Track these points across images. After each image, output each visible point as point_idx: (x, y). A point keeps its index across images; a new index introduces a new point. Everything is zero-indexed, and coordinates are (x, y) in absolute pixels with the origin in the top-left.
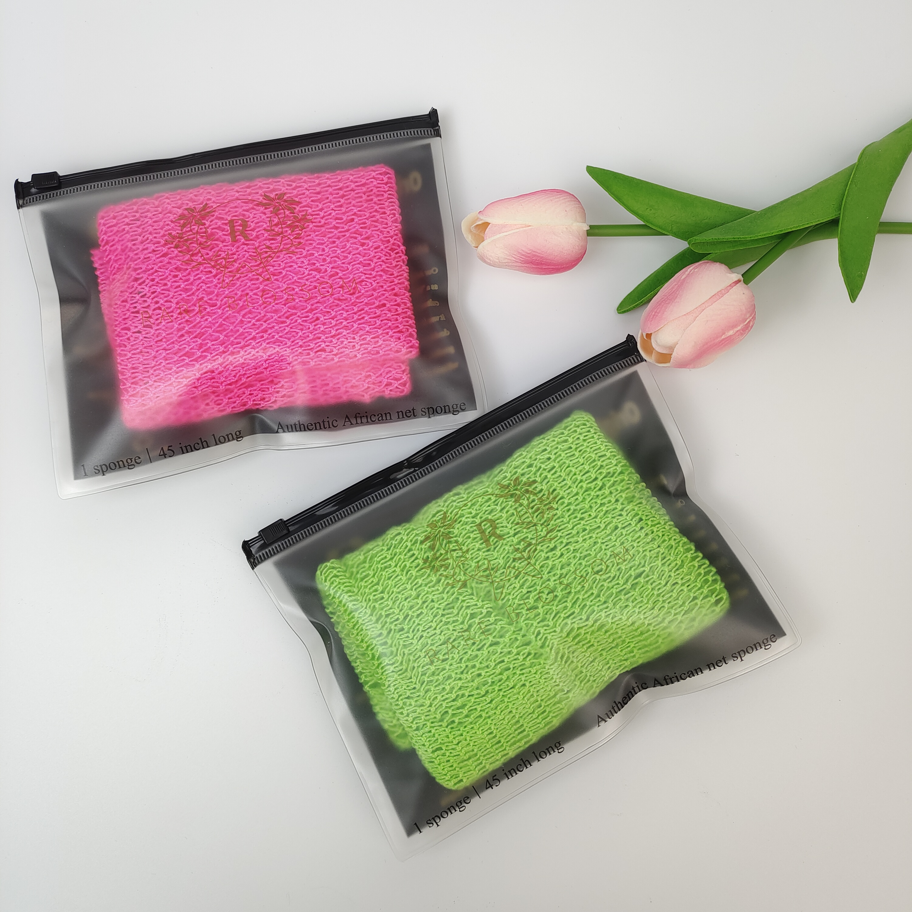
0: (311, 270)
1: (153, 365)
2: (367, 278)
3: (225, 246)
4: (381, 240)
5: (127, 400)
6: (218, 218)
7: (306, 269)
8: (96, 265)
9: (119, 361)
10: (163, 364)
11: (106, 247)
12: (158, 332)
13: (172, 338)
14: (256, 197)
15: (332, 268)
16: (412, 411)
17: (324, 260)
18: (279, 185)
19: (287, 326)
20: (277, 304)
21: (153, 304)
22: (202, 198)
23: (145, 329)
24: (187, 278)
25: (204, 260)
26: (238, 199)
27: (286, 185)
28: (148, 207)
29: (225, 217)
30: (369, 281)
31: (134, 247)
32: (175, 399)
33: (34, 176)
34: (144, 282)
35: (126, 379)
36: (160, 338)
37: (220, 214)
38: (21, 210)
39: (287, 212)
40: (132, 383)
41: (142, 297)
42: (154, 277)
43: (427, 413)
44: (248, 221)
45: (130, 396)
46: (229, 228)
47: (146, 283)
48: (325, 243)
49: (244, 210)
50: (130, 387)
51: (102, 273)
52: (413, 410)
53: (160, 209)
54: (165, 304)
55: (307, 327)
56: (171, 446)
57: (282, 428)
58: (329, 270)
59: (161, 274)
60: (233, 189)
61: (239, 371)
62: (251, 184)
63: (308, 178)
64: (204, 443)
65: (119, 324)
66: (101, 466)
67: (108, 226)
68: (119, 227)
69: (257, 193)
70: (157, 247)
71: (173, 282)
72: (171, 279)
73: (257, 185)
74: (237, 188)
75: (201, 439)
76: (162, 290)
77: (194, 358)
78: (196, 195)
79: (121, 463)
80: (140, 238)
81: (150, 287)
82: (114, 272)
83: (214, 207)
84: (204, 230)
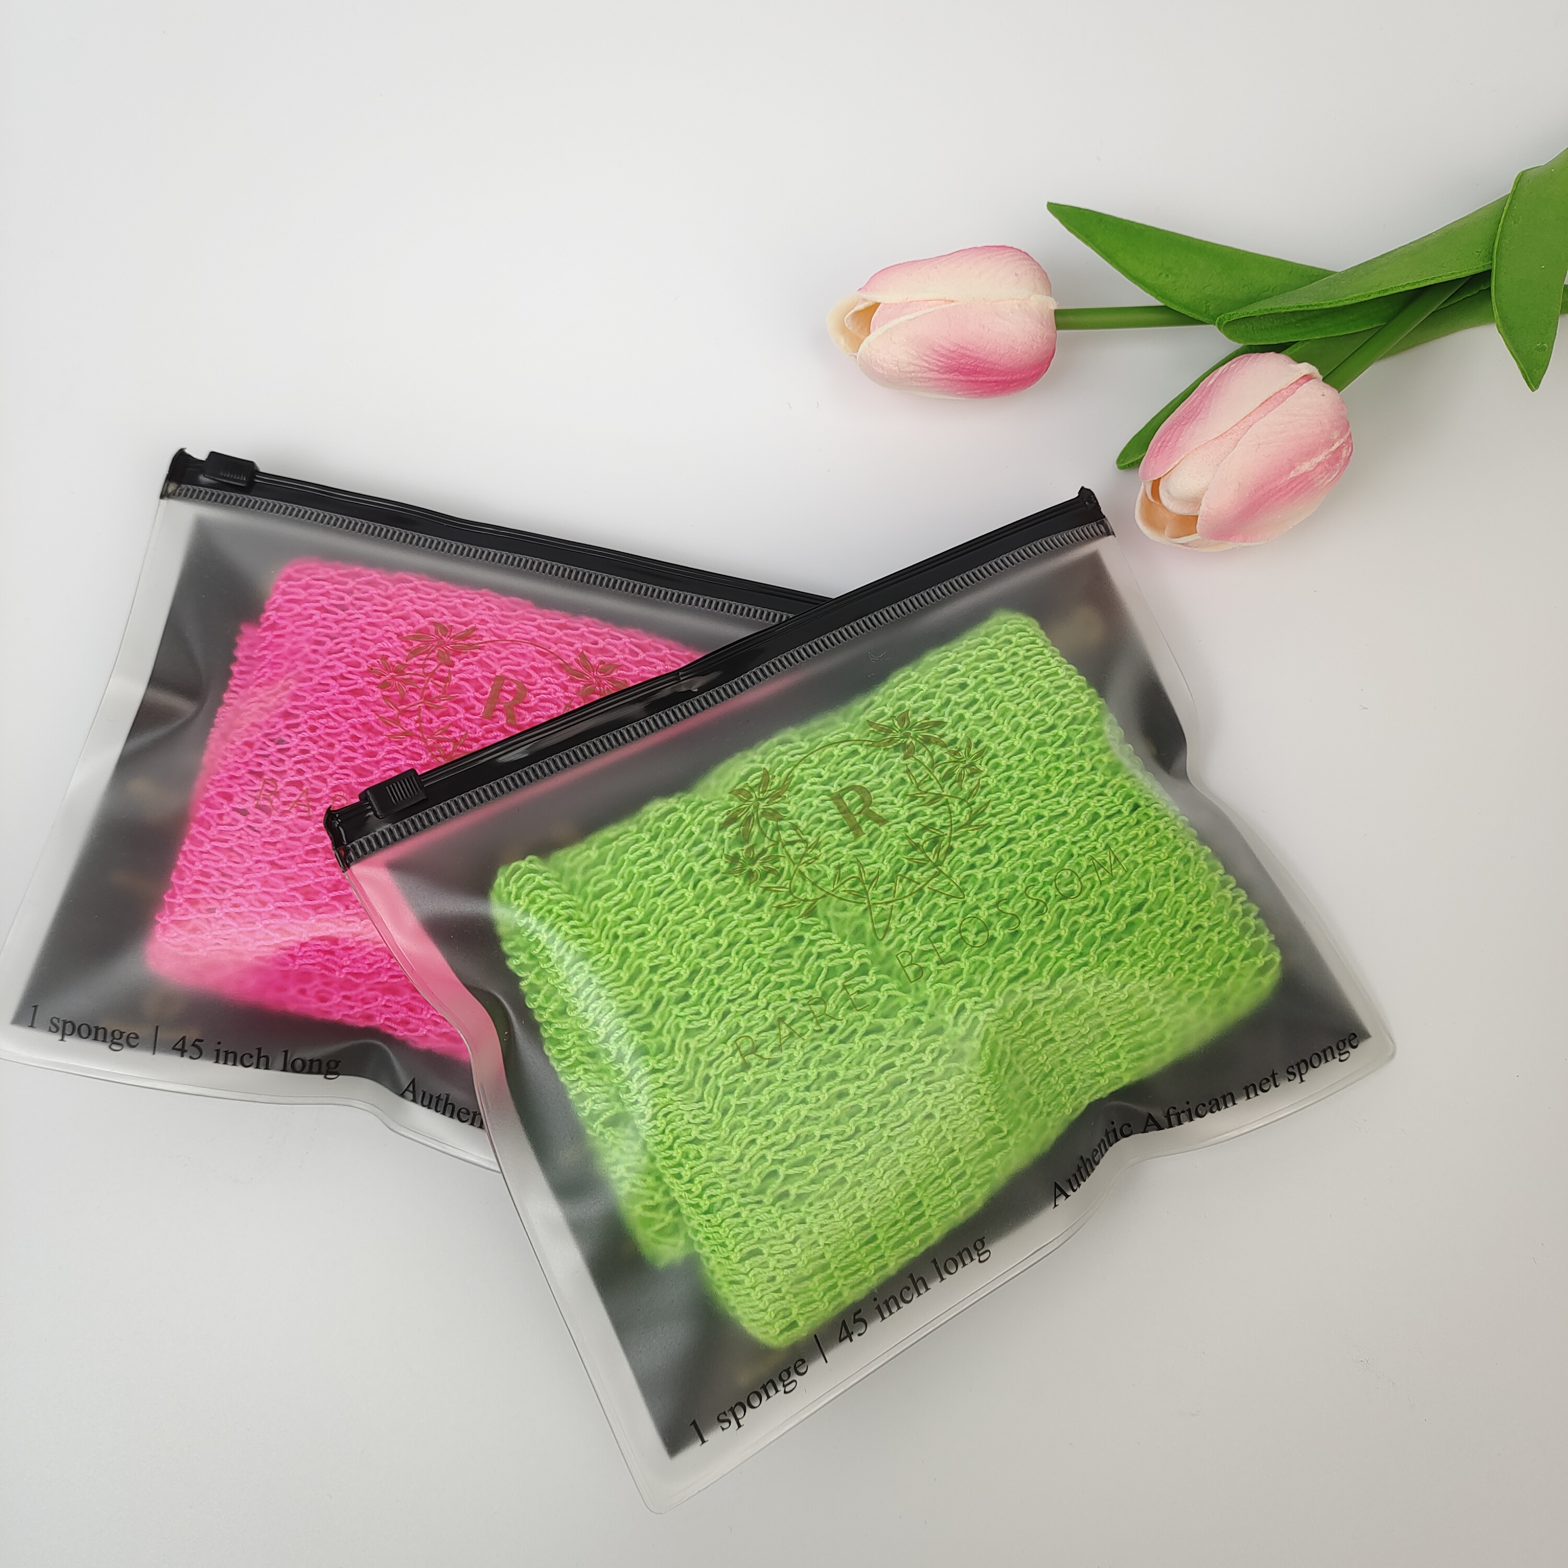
1: (237, 884)
3: (467, 719)
5: (164, 927)
6: (481, 663)
8: (239, 654)
9: (184, 848)
10: (254, 890)
11: (267, 633)
12: (276, 826)
13: (296, 848)
14: (568, 650)
18: (615, 646)
21: (293, 773)
22: (472, 615)
23: (258, 811)
24: (374, 749)
25: (418, 729)
26: (533, 642)
27: (627, 651)
28: (373, 591)
29: (495, 666)
31: (313, 657)
32: (249, 959)
33: (213, 454)
34: (297, 725)
35: (181, 888)
36: (274, 840)
37: (488, 657)
38: (164, 502)
40: (187, 900)
41: (280, 751)
42: (316, 725)
44: (530, 691)
45: (173, 922)
46: (490, 690)
47: (300, 729)
49: (533, 668)
50: (180, 905)
51: (241, 672)
53: (391, 604)
54: (314, 781)
56: (201, 1041)
57: (414, 1092)
59: (332, 724)
60: (534, 620)
61: (382, 961)
62: (569, 624)
63: (673, 655)
64: (263, 1060)
65: (219, 781)
66: (65, 1022)
67: (287, 597)
68: (305, 609)
69: (571, 644)
70: (350, 672)
71: (346, 747)
72: (345, 741)
73: (577, 629)
74: (540, 620)
75: (259, 1049)
76: (321, 754)
77: (316, 902)
78: (465, 605)
79: (101, 1032)
80: (330, 644)
81: (303, 739)
82: (260, 681)
83: (485, 639)
84: (446, 675)
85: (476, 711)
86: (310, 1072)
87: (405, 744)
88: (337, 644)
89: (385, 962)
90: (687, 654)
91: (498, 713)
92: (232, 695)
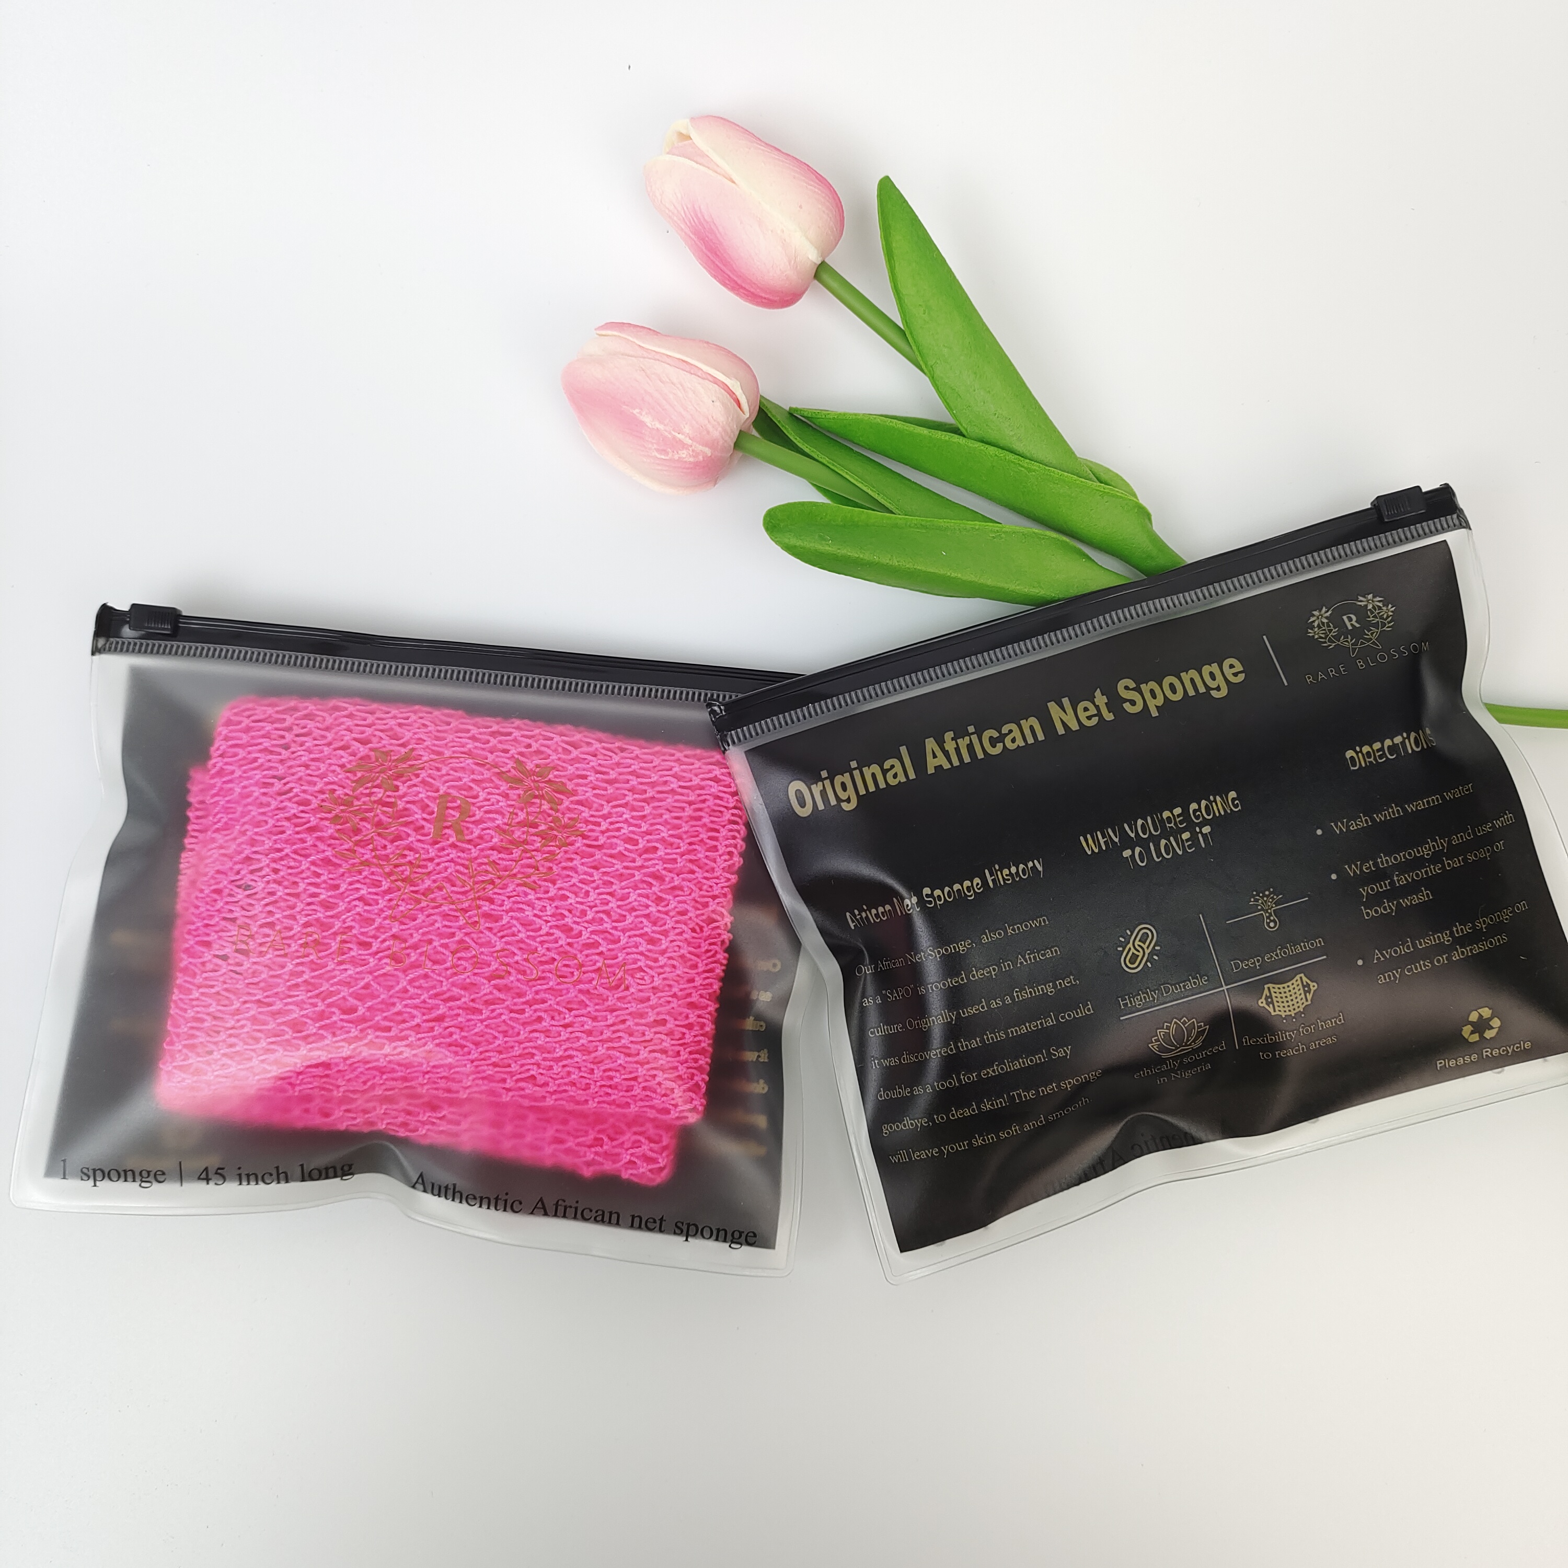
0: (557, 927)
1: (229, 1025)
2: (647, 966)
3: (419, 841)
4: (694, 900)
5: (169, 1072)
6: (424, 782)
7: (547, 922)
8: (192, 799)
9: (174, 997)
10: (246, 1030)
11: (215, 780)
12: (255, 967)
13: (278, 985)
14: (502, 758)
15: (592, 932)
16: (658, 1222)
17: (584, 913)
18: (548, 747)
19: (482, 1021)
20: (475, 974)
21: (264, 915)
22: (408, 735)
23: (237, 955)
24: (336, 882)
25: (374, 857)
26: (469, 754)
27: (560, 750)
28: (311, 724)
29: (437, 783)
30: (651, 972)
31: (264, 799)
32: (252, 1091)
33: (134, 606)
34: (261, 869)
35: (178, 1035)
36: (256, 980)
37: (430, 776)
38: (97, 657)
39: (546, 806)
40: (185, 1046)
41: (248, 896)
42: (278, 867)
43: (685, 1232)
44: (474, 804)
45: (175, 1067)
46: (436, 810)
47: (263, 873)
48: (594, 881)
49: (473, 781)
50: (180, 1051)
51: (198, 818)
52: (661, 1220)
53: (330, 736)
54: (284, 920)
55: (516, 1030)
56: (223, 1169)
57: (423, 1183)
58: (585, 935)
59: (292, 864)
60: (468, 731)
61: (374, 1078)
62: (502, 730)
63: (604, 748)
64: (282, 1176)
65: (195, 930)
66: (94, 1171)
67: (230, 743)
68: (249, 753)
69: (506, 751)
70: (302, 812)
71: (310, 884)
72: (308, 878)
73: (510, 734)
74: (474, 731)
75: (277, 1168)
76: (288, 894)
77: (304, 1034)
78: (400, 725)
79: (129, 1174)
80: (278, 786)
81: (268, 882)
82: (216, 826)
83: (425, 758)
84: (393, 800)
85: (426, 831)
86: (327, 1178)
87: (365, 873)
88: (285, 784)
89: (378, 1078)
90: (617, 744)
91: (447, 831)
92: (193, 840)
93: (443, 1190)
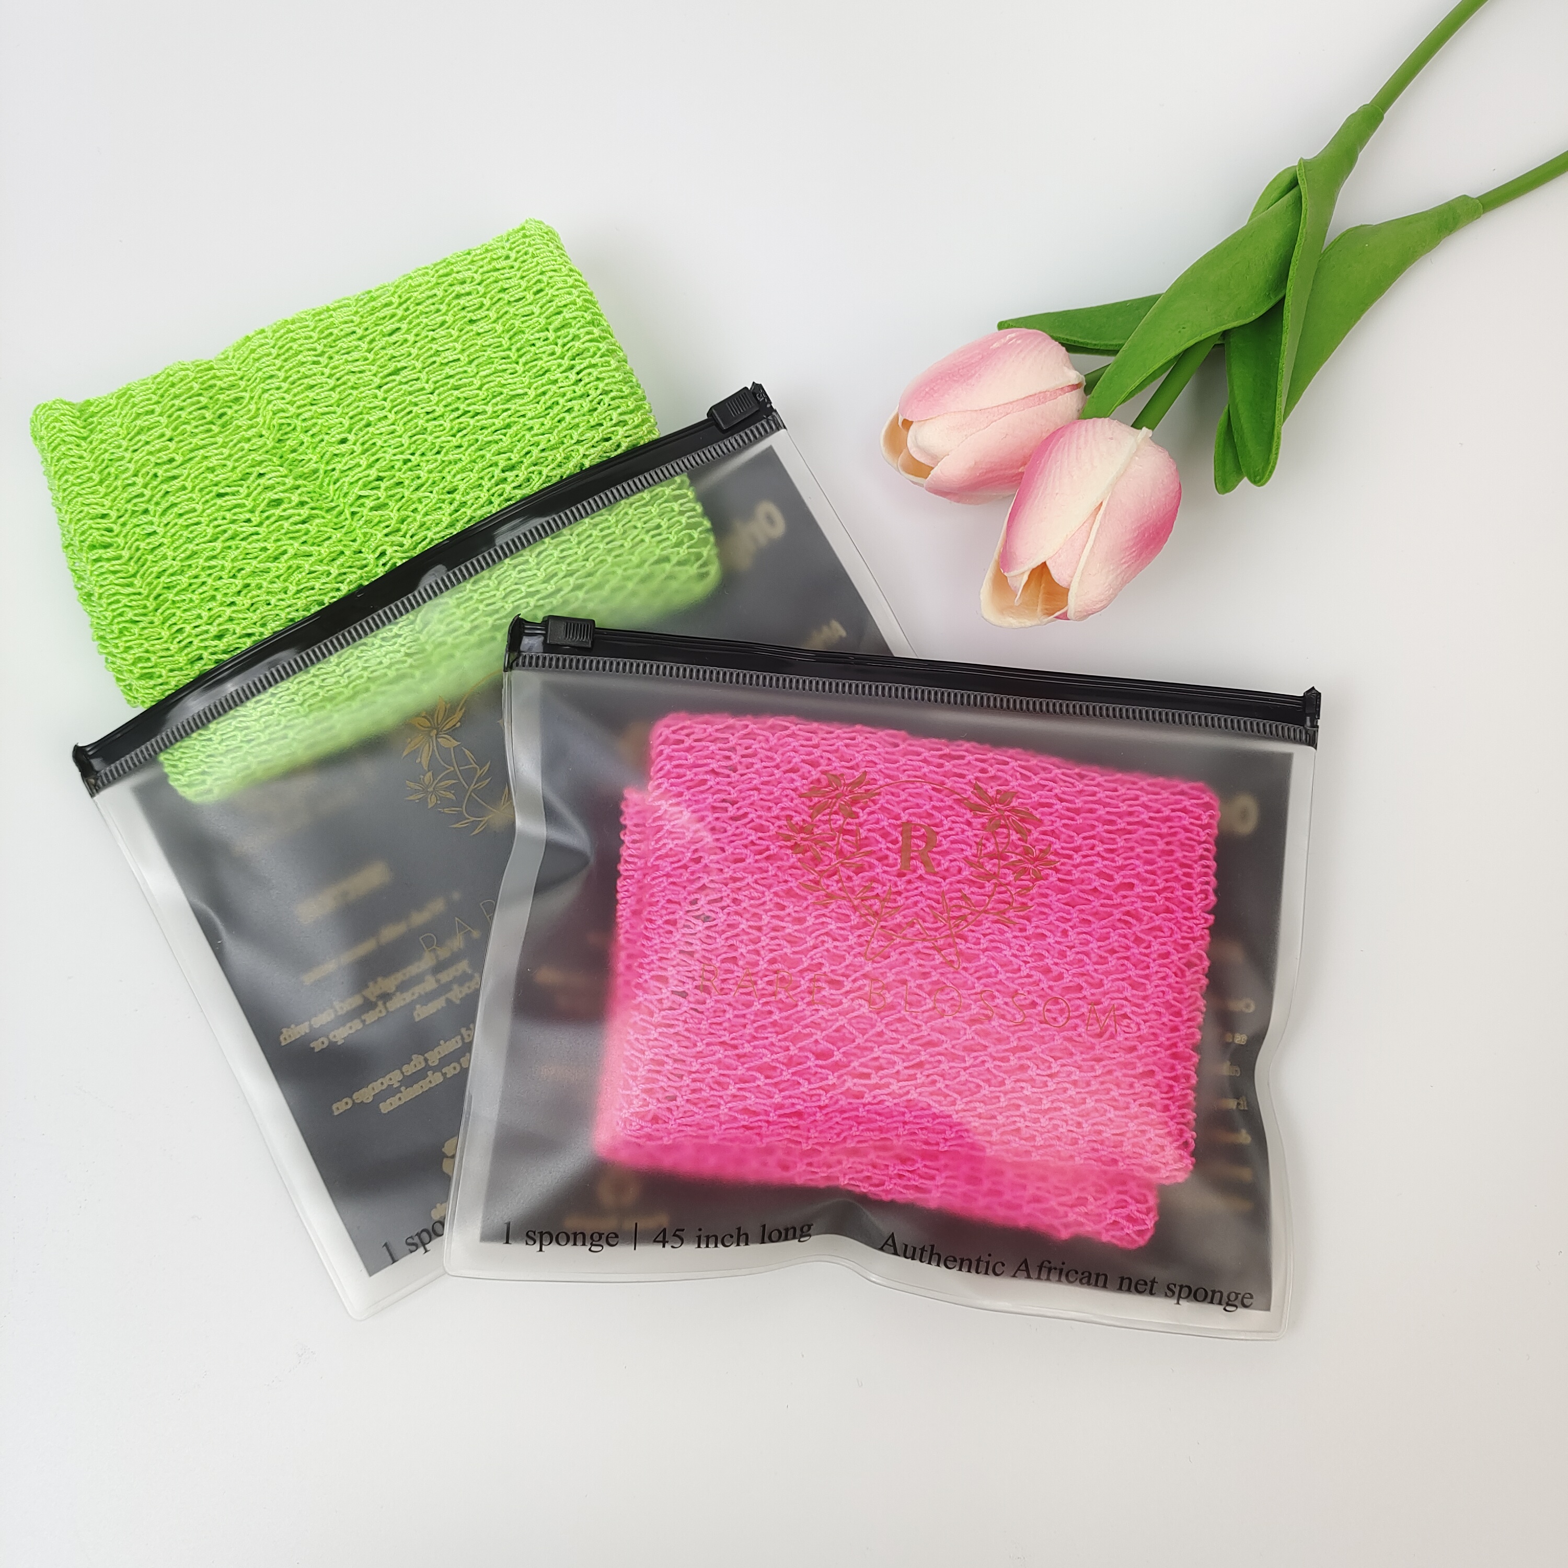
0: (1035, 968)
1: (693, 1069)
2: (1133, 1012)
3: (885, 872)
4: (1175, 942)
6: (883, 809)
7: (1026, 962)
8: (627, 822)
10: (712, 1074)
12: (719, 1005)
13: (745, 1026)
14: (960, 784)
15: (1074, 975)
16: (1149, 1284)
17: (1062, 955)
18: (1006, 772)
19: (965, 1069)
20: (955, 1018)
21: (726, 949)
22: (858, 757)
23: (698, 992)
24: (802, 915)
25: (840, 889)
26: (925, 778)
27: (1019, 775)
28: (755, 744)
29: (897, 810)
30: (1138, 1020)
31: (718, 824)
33: (547, 616)
34: (720, 900)
35: (634, 1081)
36: (720, 1020)
37: (888, 802)
38: (515, 672)
39: (1014, 837)
40: (643, 1091)
41: (708, 928)
42: (739, 897)
43: (1177, 1293)
44: (938, 833)
45: (631, 1116)
46: (899, 839)
47: (724, 904)
48: (1069, 920)
49: (934, 808)
50: (636, 1098)
51: (634, 842)
52: (1152, 1281)
53: (777, 757)
54: (749, 955)
55: (1000, 1079)
56: (682, 1229)
57: (894, 1245)
58: (1067, 978)
59: (754, 894)
60: (919, 754)
61: (850, 1128)
62: (954, 753)
63: (1063, 774)
64: (742, 1237)
65: (649, 964)
66: (541, 1232)
67: (674, 763)
68: (696, 774)
69: (962, 776)
70: (760, 838)
71: (773, 917)
72: (770, 910)
73: (963, 757)
74: (926, 754)
75: (739, 1229)
76: (750, 927)
77: (776, 1080)
78: (847, 746)
79: (579, 1236)
80: (732, 811)
81: (729, 914)
82: (659, 853)
83: (881, 783)
84: (854, 827)
85: (891, 861)
87: (831, 907)
88: (738, 809)
89: (854, 1129)
90: (1077, 770)
91: (914, 862)
92: (629, 867)
93: (918, 1252)
